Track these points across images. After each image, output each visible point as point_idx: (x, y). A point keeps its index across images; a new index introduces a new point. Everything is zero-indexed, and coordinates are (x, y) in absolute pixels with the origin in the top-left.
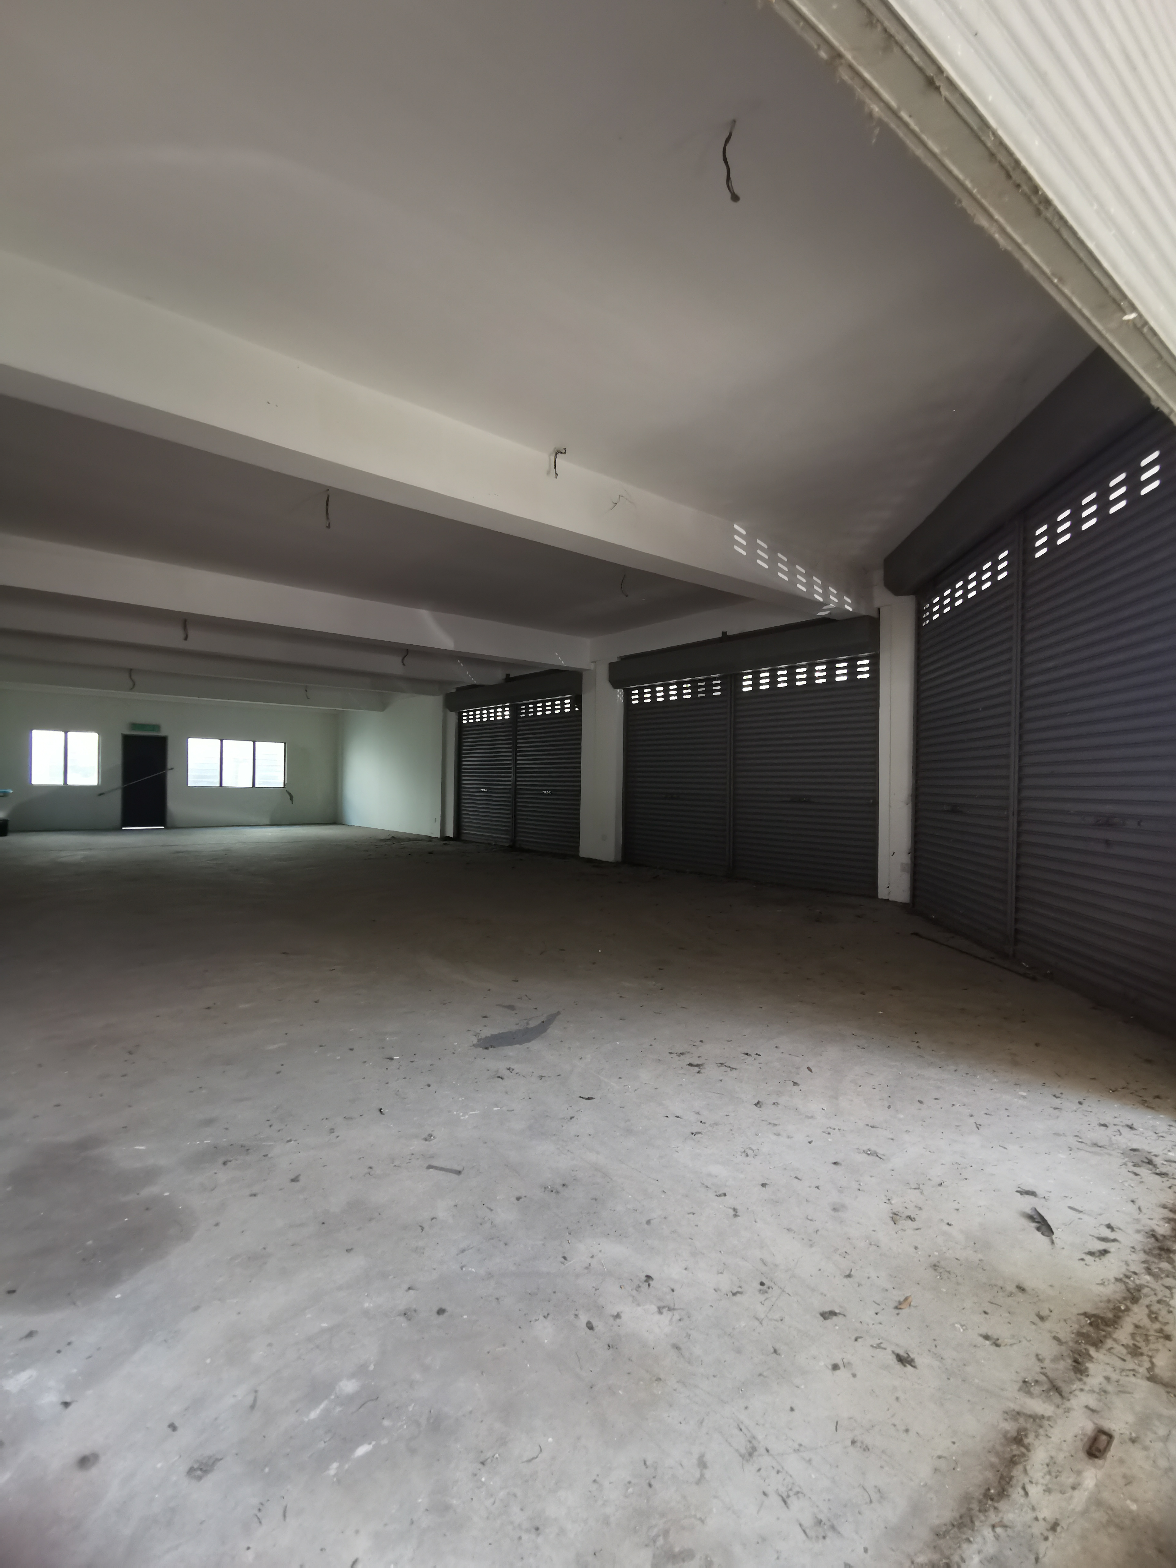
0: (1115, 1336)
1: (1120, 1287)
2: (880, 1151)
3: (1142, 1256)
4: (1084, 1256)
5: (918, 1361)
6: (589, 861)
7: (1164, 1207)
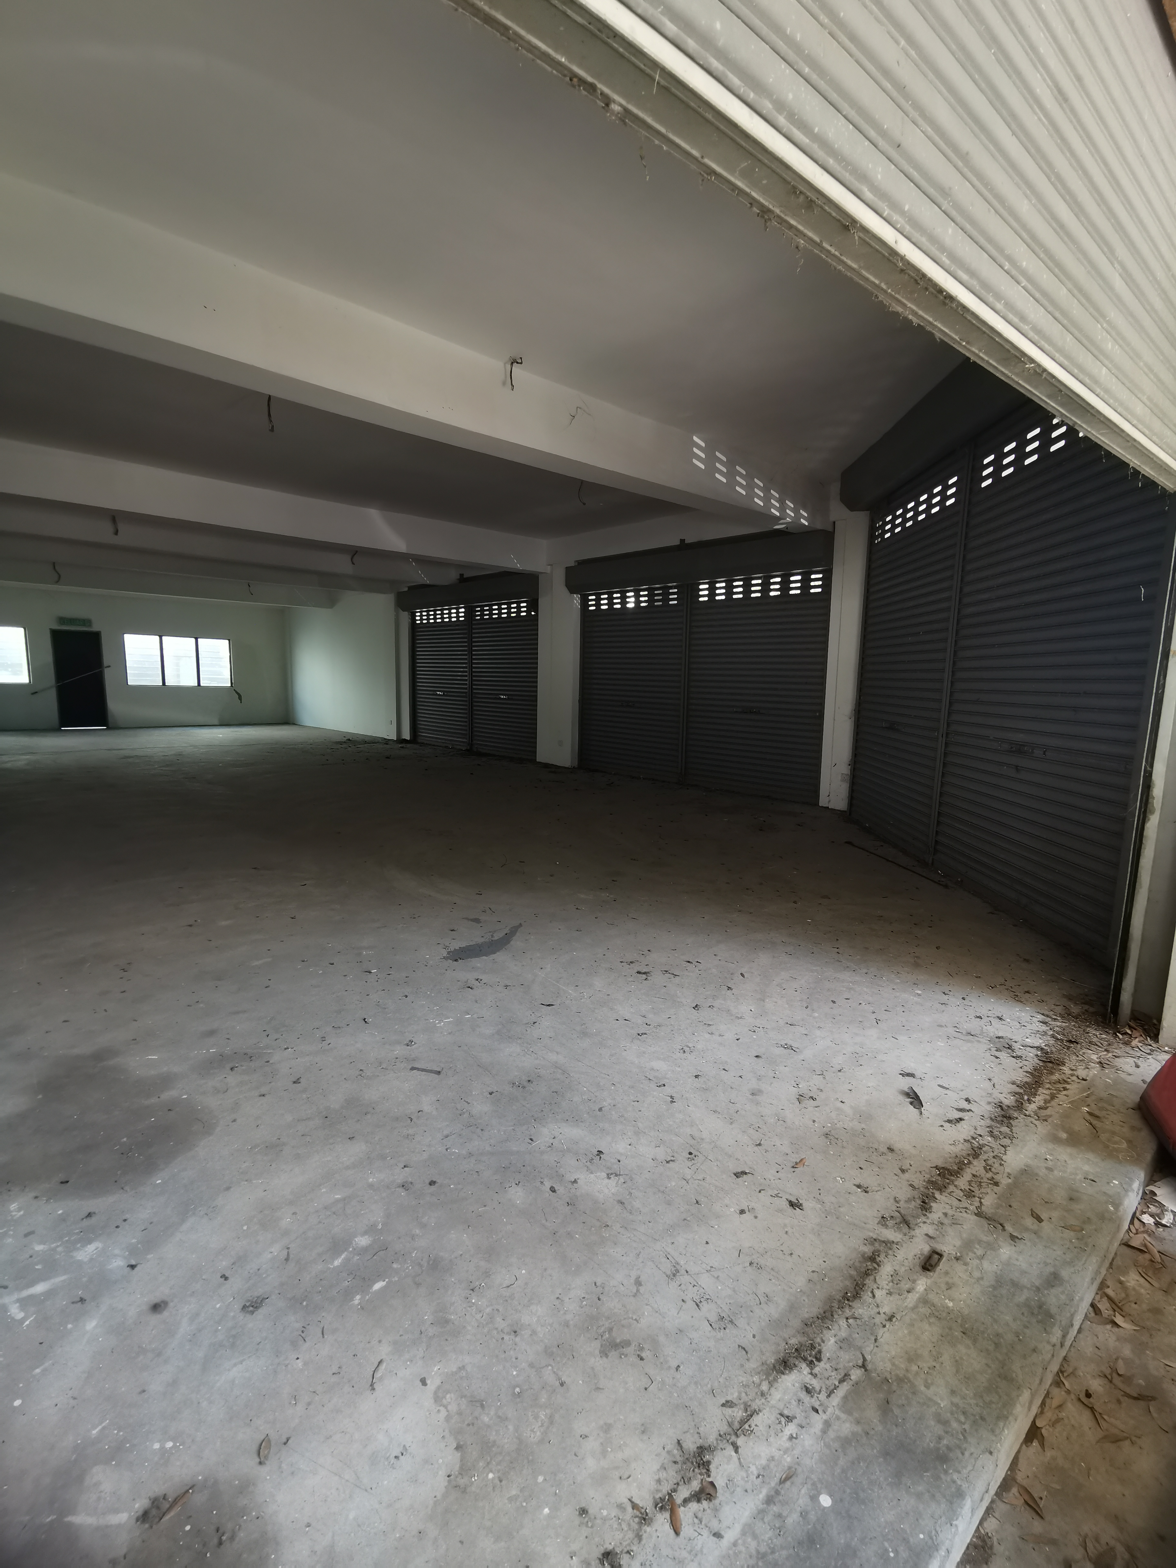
0: (956, 1183)
1: (968, 1145)
2: (795, 1045)
3: (989, 1122)
4: (943, 1124)
5: (805, 1205)
6: (546, 766)
7: (1013, 1083)
